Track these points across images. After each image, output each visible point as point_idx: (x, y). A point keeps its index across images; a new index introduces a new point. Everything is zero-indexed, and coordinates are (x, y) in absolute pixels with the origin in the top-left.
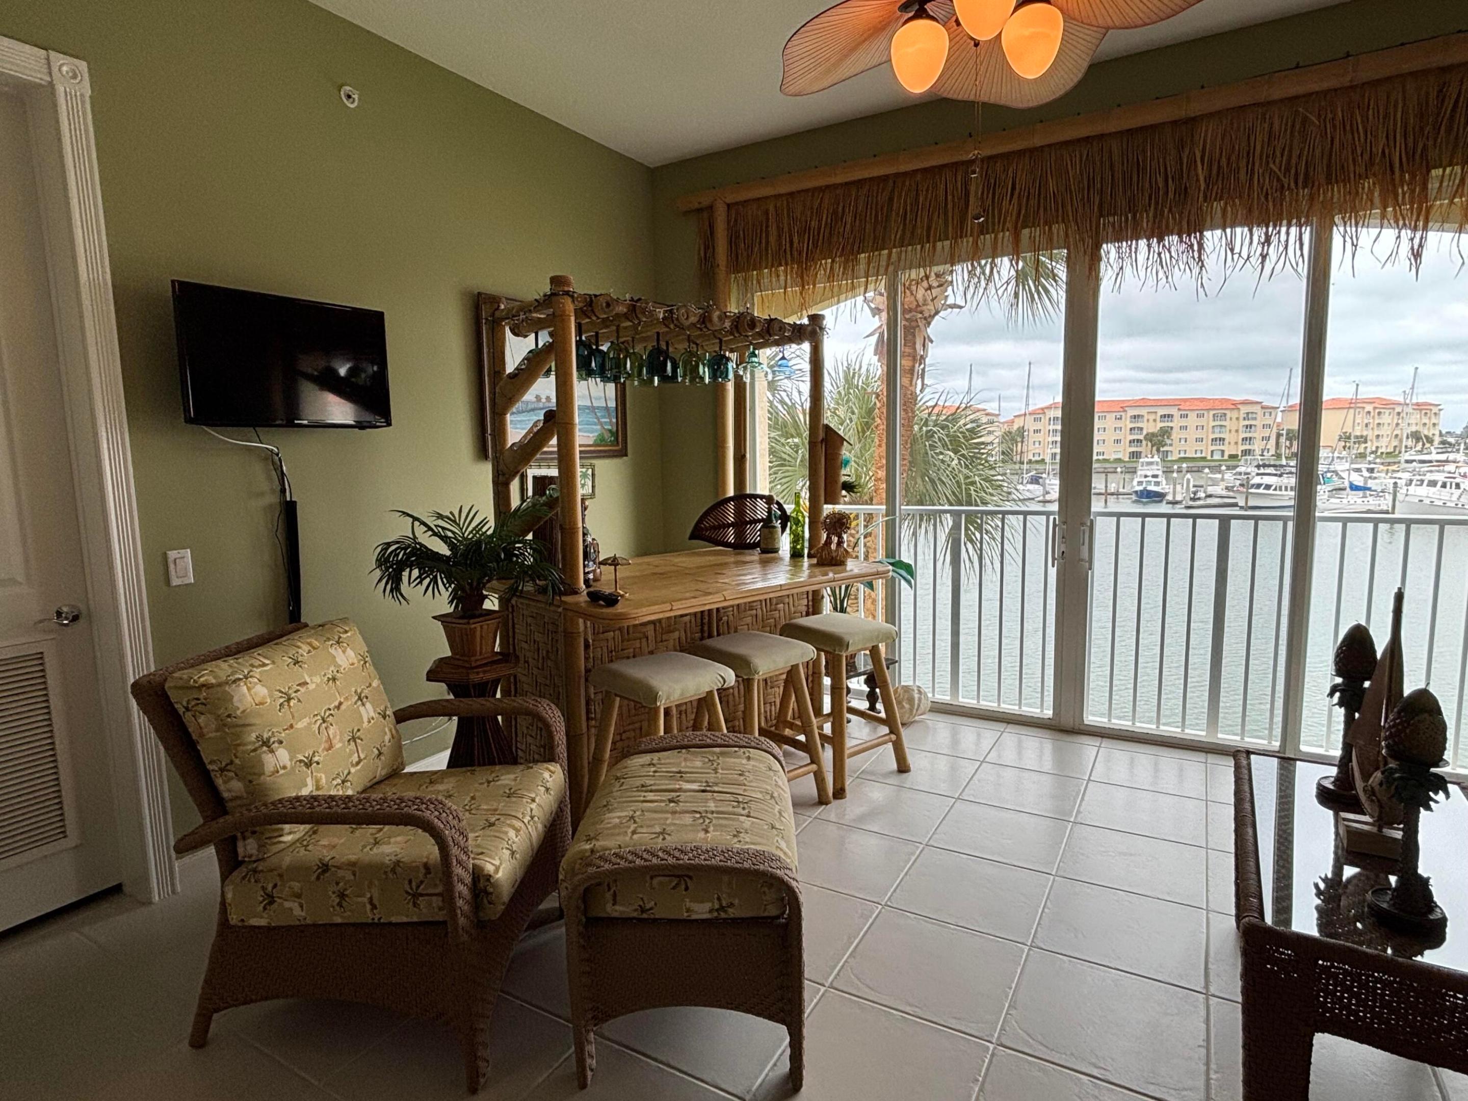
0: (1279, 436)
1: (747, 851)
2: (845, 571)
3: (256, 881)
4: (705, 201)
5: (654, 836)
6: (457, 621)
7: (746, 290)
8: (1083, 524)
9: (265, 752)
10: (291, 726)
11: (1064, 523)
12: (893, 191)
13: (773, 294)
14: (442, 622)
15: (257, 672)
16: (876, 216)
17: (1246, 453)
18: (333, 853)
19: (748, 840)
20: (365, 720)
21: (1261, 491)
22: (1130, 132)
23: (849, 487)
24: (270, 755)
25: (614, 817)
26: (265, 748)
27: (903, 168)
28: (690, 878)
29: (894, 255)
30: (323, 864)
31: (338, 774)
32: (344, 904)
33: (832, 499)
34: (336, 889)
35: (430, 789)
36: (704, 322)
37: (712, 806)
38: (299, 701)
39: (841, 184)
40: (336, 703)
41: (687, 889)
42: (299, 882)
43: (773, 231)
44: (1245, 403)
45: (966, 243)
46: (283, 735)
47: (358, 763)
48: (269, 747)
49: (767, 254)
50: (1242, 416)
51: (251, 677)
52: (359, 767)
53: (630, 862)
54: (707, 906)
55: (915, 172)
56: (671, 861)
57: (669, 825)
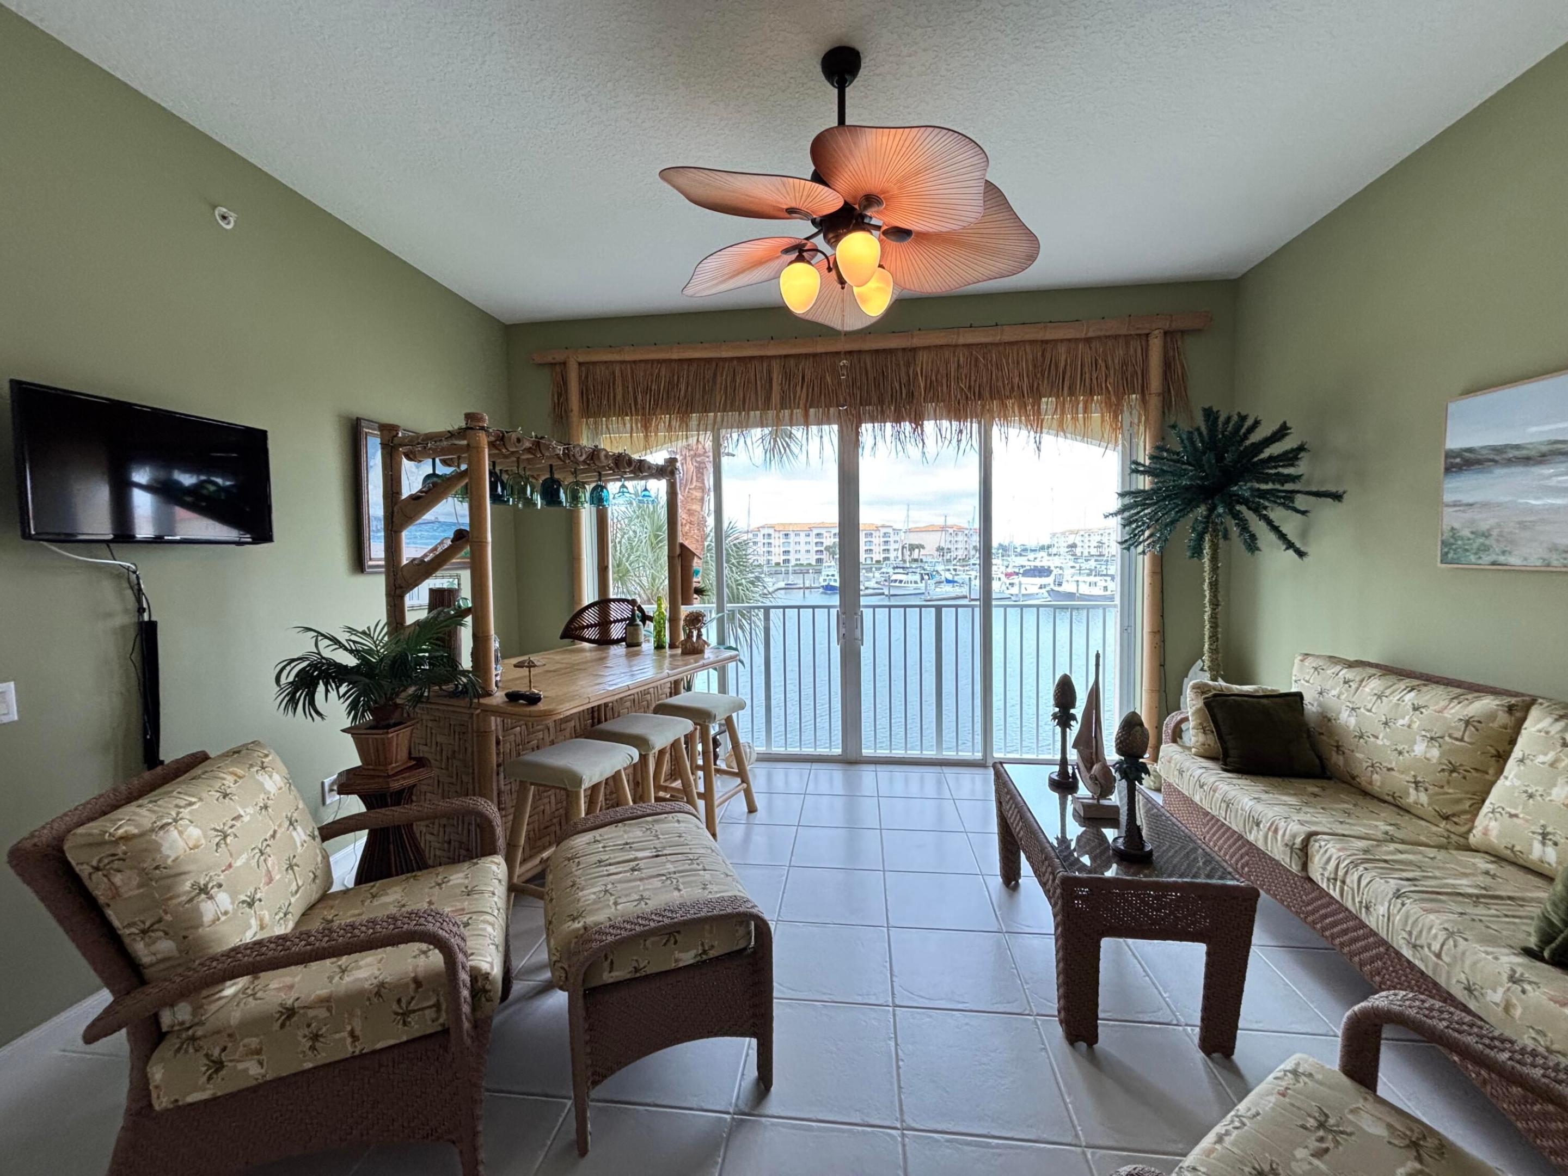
0: (903, 548)
1: (723, 899)
2: (703, 658)
3: (196, 1051)
4: (559, 357)
5: (636, 903)
6: (369, 731)
7: (596, 433)
8: (856, 614)
9: (203, 900)
10: (230, 866)
11: (844, 613)
12: (716, 370)
13: (620, 438)
14: (353, 734)
15: (185, 812)
16: (704, 387)
17: (887, 559)
18: (294, 995)
19: (715, 889)
20: (299, 844)
21: (897, 584)
22: (877, 351)
23: (699, 591)
24: (209, 902)
25: (589, 894)
26: (203, 896)
27: (724, 354)
28: (678, 932)
29: (719, 418)
30: (287, 1009)
31: (280, 908)
32: (318, 1045)
33: (687, 601)
34: (306, 1031)
35: (376, 903)
36: (592, 459)
37: (671, 868)
38: (236, 836)
39: (675, 360)
40: (271, 832)
41: (676, 942)
42: (257, 1036)
43: (619, 391)
44: (883, 526)
45: (771, 413)
46: (222, 877)
47: (297, 892)
48: (207, 893)
49: (615, 405)
50: (882, 535)
51: (181, 819)
52: (298, 895)
53: (631, 930)
54: (693, 953)
55: (732, 359)
56: (667, 921)
57: (644, 890)
